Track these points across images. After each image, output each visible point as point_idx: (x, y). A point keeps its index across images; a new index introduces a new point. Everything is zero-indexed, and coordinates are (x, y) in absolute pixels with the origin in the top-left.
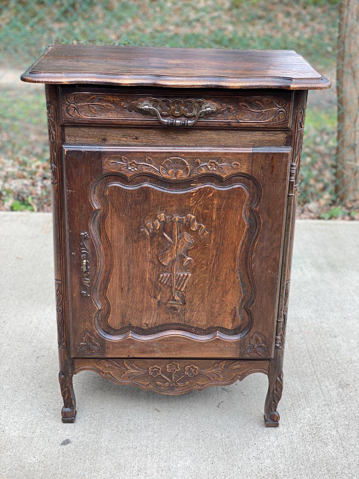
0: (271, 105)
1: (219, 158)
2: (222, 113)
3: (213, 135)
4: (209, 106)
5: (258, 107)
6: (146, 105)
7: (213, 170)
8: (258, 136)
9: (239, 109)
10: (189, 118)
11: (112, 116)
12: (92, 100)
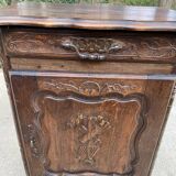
0: (166, 44)
1: (122, 82)
2: (127, 50)
3: (118, 65)
4: (118, 44)
5: (156, 46)
6: (67, 43)
7: (117, 90)
8: (152, 67)
9: (141, 47)
10: (101, 53)
11: (42, 51)
12: (26, 38)
